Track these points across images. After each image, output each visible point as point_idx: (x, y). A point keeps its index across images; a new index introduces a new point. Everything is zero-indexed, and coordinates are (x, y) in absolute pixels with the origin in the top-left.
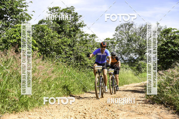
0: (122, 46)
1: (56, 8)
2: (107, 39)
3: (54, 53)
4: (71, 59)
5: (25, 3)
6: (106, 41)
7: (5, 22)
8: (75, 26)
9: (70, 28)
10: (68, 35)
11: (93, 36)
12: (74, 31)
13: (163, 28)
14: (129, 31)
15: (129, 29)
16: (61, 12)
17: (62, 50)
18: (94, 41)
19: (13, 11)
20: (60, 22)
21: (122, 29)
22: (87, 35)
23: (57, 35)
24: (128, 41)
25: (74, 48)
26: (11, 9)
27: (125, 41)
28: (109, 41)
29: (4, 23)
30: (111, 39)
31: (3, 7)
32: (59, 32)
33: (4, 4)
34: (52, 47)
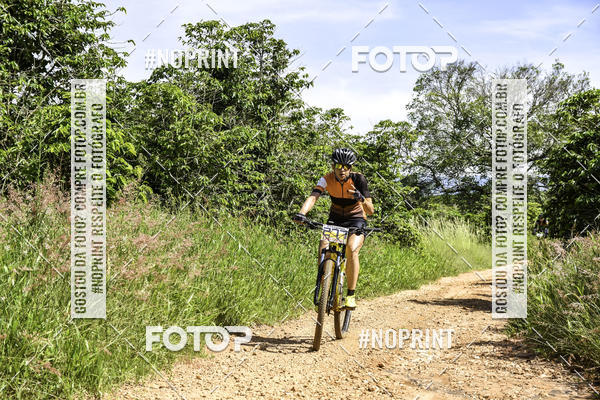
0: (437, 144)
1: (210, 26)
2: (381, 124)
3: (201, 177)
4: (259, 195)
5: (101, 15)
6: (379, 129)
7: (38, 80)
8: (276, 85)
9: (257, 93)
10: (249, 116)
11: (335, 113)
12: (269, 102)
13: (575, 80)
14: (462, 92)
15: (460, 85)
16: (227, 37)
17: (228, 170)
18: (336, 132)
19: (63, 41)
20: (224, 74)
21: (435, 83)
22: (314, 113)
23: (215, 119)
24: (459, 124)
25: (269, 160)
26: (58, 35)
27: (447, 127)
28: (390, 129)
29: (32, 82)
30: (397, 125)
31: (29, 27)
32: (219, 108)
33: (32, 19)
34: (197, 160)
